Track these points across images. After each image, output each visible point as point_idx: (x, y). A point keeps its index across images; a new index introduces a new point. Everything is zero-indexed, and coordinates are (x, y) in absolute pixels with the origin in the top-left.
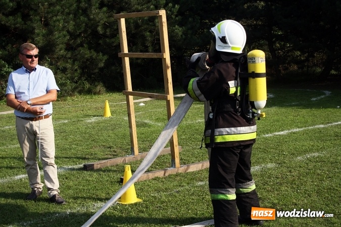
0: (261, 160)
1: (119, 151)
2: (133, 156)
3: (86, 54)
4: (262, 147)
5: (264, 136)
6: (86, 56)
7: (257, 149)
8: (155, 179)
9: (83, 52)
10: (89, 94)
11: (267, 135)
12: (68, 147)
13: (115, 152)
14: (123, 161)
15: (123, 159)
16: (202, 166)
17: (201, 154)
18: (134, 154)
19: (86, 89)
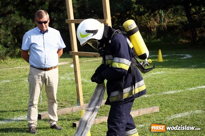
0: (189, 108)
1: (64, 103)
2: (79, 107)
3: (17, 20)
4: (188, 98)
5: (188, 89)
6: (17, 22)
7: (184, 99)
8: (103, 124)
9: (14, 19)
10: (20, 58)
11: (191, 89)
12: (18, 101)
13: (62, 104)
14: (71, 111)
15: (71, 109)
16: (139, 113)
17: (137, 104)
18: (80, 105)
19: (17, 53)
